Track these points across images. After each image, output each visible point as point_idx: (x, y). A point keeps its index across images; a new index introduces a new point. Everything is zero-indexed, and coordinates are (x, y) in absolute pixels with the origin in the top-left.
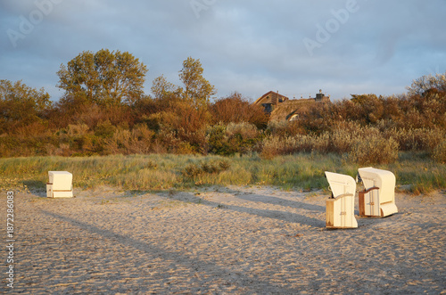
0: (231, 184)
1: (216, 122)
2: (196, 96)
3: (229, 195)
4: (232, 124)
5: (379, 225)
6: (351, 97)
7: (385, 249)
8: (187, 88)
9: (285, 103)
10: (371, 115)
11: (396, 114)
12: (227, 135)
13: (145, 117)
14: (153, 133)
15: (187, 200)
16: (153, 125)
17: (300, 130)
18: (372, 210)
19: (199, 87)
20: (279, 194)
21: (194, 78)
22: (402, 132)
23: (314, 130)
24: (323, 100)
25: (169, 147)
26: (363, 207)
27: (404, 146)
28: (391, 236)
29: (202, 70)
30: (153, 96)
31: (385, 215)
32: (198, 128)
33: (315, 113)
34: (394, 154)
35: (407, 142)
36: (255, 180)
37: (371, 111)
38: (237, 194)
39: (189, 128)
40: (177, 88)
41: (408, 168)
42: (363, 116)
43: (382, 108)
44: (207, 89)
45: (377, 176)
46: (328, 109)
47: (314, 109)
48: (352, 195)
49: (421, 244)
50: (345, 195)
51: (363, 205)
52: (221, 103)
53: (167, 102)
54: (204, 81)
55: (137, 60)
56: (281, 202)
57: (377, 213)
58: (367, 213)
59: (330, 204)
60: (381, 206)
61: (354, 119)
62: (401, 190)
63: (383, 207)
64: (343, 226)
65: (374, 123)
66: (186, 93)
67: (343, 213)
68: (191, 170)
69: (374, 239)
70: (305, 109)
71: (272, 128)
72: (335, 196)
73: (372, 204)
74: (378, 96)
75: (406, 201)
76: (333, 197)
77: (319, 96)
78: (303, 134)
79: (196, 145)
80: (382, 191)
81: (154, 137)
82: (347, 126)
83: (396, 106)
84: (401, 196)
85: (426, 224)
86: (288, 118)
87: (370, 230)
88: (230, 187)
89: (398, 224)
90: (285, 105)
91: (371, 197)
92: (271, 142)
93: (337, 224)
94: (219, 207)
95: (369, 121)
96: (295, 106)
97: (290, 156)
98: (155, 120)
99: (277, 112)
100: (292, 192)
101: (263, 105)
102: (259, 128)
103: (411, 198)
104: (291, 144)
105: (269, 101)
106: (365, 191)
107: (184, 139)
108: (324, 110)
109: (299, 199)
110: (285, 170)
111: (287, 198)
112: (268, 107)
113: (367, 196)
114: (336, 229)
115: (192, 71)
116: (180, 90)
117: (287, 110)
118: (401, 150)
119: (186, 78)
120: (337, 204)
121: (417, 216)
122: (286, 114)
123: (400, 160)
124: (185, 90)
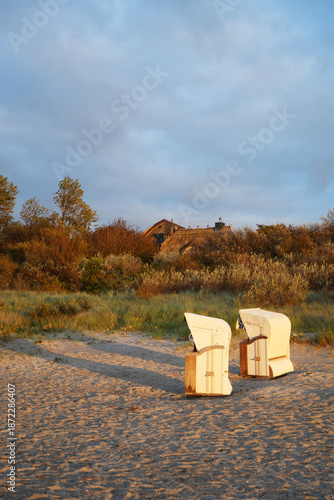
0: (89, 329)
1: (93, 254)
2: (75, 223)
3: (81, 344)
4: (112, 256)
5: (260, 392)
6: (257, 228)
7: (254, 435)
8: (64, 214)
9: (179, 233)
10: (278, 247)
11: (308, 247)
12: (105, 269)
13: (10, 246)
14: (17, 266)
15: (22, 350)
16: (18, 257)
17: (193, 263)
18: (257, 368)
19: (78, 212)
20: (147, 343)
21: (72, 202)
22: (313, 269)
23: (210, 264)
24: (223, 230)
25: (33, 283)
26: (246, 364)
27: (315, 285)
28: (273, 410)
29: (81, 192)
30: (23, 223)
31: (275, 375)
32: (70, 260)
33: (211, 244)
34: (302, 295)
35: (318, 279)
36: (120, 324)
37: (277, 243)
38: (91, 342)
39: (60, 260)
40: (51, 213)
41: (316, 311)
42: (268, 248)
43: (290, 238)
44: (88, 215)
45: (265, 320)
46: (226, 239)
47: (210, 240)
48: (222, 347)
49: (312, 427)
50: (212, 347)
51: (246, 360)
52: (101, 232)
53: (38, 228)
54: (83, 205)
55: (6, 179)
56: (145, 355)
57: (264, 372)
58: (251, 371)
59: (191, 361)
60: (269, 363)
61: (257, 251)
62: (303, 340)
63: (273, 365)
64: (209, 392)
65: (280, 258)
66: (63, 219)
67: (209, 374)
68: (42, 311)
69: (246, 416)
70: (200, 240)
71: (160, 261)
72: (198, 348)
73: (257, 359)
74: (287, 226)
75: (308, 355)
76: (195, 350)
77: (219, 225)
78: (195, 269)
79: (67, 281)
80: (271, 341)
81: (17, 271)
82: (249, 260)
83: (307, 238)
84: (303, 348)
85: (328, 390)
86: (181, 250)
87: (246, 400)
88: (87, 333)
89: (289, 390)
90: (179, 235)
91: (257, 350)
92: (153, 278)
93: (200, 389)
94: (57, 360)
95: (275, 255)
96: (190, 236)
97: (175, 296)
98: (22, 251)
99: (168, 243)
100: (163, 341)
101: (155, 235)
102: (144, 262)
103: (317, 351)
104: (177, 281)
105: (162, 231)
106: (249, 341)
107: (53, 273)
108: (223, 240)
109: (170, 351)
110: (162, 311)
111: (154, 349)
112: (160, 238)
113: (250, 348)
114: (200, 396)
115: (70, 193)
116: (55, 216)
117: (180, 241)
118: (311, 289)
119: (63, 202)
120: (201, 360)
121: (319, 377)
122: (179, 246)
123: (309, 301)
124: (61, 215)
